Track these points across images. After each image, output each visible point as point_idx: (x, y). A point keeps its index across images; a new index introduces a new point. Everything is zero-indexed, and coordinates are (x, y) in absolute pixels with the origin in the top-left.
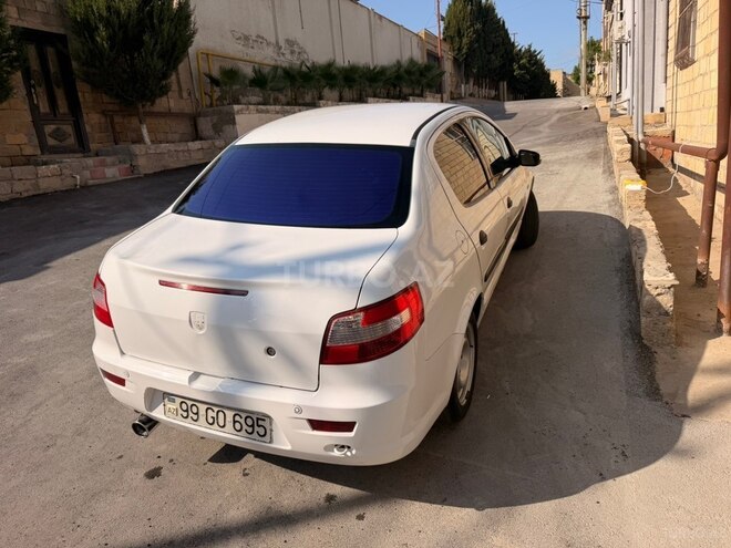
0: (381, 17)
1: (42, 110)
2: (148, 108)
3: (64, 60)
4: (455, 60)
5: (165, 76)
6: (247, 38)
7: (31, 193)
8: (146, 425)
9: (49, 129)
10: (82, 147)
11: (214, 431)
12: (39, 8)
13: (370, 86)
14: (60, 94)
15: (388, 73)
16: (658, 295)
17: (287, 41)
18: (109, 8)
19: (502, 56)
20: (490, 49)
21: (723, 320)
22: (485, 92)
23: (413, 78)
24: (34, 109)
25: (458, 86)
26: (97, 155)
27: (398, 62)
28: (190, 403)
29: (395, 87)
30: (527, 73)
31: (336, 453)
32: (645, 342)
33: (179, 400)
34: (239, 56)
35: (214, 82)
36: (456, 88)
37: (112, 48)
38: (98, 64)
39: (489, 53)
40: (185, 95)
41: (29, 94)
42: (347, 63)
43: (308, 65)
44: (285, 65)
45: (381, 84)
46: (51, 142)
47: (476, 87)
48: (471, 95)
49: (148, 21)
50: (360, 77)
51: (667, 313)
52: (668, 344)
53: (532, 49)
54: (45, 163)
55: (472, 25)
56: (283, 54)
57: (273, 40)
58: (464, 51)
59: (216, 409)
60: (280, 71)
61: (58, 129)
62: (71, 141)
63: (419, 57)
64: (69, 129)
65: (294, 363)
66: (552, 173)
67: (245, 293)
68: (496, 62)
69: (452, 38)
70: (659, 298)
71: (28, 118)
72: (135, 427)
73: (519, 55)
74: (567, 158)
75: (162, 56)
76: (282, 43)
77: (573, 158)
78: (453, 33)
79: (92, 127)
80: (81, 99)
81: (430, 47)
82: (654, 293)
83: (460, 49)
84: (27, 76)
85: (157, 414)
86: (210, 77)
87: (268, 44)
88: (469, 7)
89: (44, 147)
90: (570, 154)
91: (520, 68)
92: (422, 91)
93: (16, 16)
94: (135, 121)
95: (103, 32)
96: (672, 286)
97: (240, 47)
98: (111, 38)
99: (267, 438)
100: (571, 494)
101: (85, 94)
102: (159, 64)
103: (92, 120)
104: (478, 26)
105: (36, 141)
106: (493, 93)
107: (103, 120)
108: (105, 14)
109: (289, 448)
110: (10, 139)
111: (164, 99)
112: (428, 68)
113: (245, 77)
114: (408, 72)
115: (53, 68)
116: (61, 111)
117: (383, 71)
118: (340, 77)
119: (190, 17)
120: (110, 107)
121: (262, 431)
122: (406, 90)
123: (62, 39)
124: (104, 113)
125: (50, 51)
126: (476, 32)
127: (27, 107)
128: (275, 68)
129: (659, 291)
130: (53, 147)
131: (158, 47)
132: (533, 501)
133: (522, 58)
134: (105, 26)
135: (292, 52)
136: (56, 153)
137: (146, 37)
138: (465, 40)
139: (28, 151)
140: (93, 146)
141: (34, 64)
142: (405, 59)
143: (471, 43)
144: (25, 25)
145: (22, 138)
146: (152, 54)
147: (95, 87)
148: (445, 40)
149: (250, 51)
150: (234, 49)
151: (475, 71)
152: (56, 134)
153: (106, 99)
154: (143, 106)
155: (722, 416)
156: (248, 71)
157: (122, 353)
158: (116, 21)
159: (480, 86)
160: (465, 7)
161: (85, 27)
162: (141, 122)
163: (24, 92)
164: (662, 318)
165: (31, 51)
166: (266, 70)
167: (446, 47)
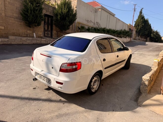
0: (119, 20)
1: (46, 29)
2: (65, 32)
3: (52, 21)
4: (136, 31)
5: (69, 26)
6: (88, 21)
7: (39, 43)
8: (35, 79)
9: (46, 32)
10: (51, 37)
11: (43, 81)
12: (50, 11)
13: (113, 34)
14: (50, 27)
15: (118, 32)
16: (145, 81)
17: (97, 22)
18: (61, 12)
19: (148, 32)
20: (145, 30)
21: (161, 91)
22: (143, 39)
23: (124, 33)
24: (44, 28)
25: (136, 37)
26: (54, 39)
27: (121, 30)
28: (41, 76)
29: (119, 35)
30: (155, 36)
31: (59, 88)
32: (141, 91)
33: (40, 75)
34: (86, 24)
35: (79, 28)
36: (135, 37)
37: (60, 19)
38: (57, 22)
39: (145, 31)
40: (73, 30)
41: (44, 26)
42: (109, 28)
43: (100, 28)
44: (95, 27)
45: (116, 34)
46: (46, 35)
47: (141, 38)
48: (139, 39)
49: (68, 15)
50: (111, 32)
51: (146, 86)
52: (146, 93)
53: (157, 31)
54: (44, 38)
55: (142, 24)
56: (95, 25)
57: (94, 22)
58: (139, 29)
59: (44, 77)
60: (93, 28)
61: (48, 33)
62: (50, 35)
63: (127, 29)
64: (50, 33)
65: (56, 70)
66: (145, 57)
67: (51, 57)
68: (146, 33)
69: (136, 26)
70: (145, 82)
71: (43, 30)
72: (33, 79)
73: (154, 32)
74: (151, 55)
75: (69, 22)
76: (95, 23)
77: (152, 55)
78: (137, 25)
79: (54, 33)
80: (53, 28)
81: (130, 28)
82: (144, 80)
83: (138, 29)
84: (45, 22)
85: (36, 77)
86: (79, 27)
87: (92, 22)
88: (142, 20)
89: (44, 36)
90: (152, 54)
91: (153, 35)
92: (126, 37)
93: (45, 12)
94: (62, 34)
95: (59, 16)
96: (148, 80)
97: (86, 22)
98: (60, 18)
99: (50, 84)
100: (105, 111)
101: (54, 27)
102: (68, 23)
103: (54, 32)
104: (143, 24)
105: (43, 35)
106: (145, 40)
107: (56, 32)
108: (60, 13)
109: (53, 86)
110: (39, 33)
111: (69, 30)
112: (128, 32)
113: (85, 28)
114: (123, 32)
115: (49, 22)
116: (49, 30)
117: (117, 31)
118: (106, 31)
119: (76, 15)
120: (58, 30)
121: (50, 82)
122: (122, 36)
123: (52, 17)
124: (57, 31)
125: (50, 19)
126: (142, 25)
127: (43, 28)
128: (92, 27)
129: (145, 80)
130: (46, 36)
131: (69, 20)
132: (97, 110)
133: (154, 33)
134: (60, 15)
135: (97, 25)
136: (46, 37)
137: (67, 18)
138: (139, 27)
139: (42, 36)
140: (53, 37)
141: (46, 21)
142: (123, 30)
143: (141, 28)
144: (47, 14)
145: (41, 33)
146: (67, 21)
147: (56, 26)
148: (134, 26)
149: (88, 24)
150: (85, 23)
151: (141, 34)
152: (48, 34)
153: (58, 29)
154: (64, 31)
155: (148, 108)
156: (87, 27)
157: (34, 65)
158: (62, 14)
159: (142, 38)
160: (141, 20)
161: (56, 15)
162: (63, 34)
163: (43, 25)
164: (145, 86)
165: (47, 18)
166: (90, 28)
167: (135, 28)
